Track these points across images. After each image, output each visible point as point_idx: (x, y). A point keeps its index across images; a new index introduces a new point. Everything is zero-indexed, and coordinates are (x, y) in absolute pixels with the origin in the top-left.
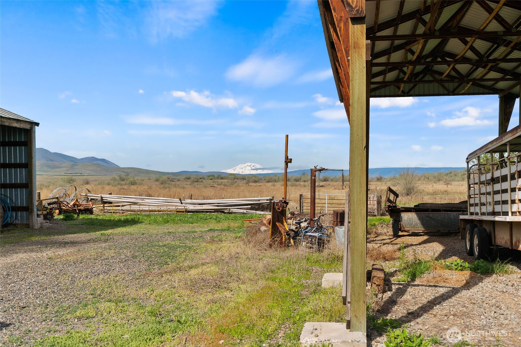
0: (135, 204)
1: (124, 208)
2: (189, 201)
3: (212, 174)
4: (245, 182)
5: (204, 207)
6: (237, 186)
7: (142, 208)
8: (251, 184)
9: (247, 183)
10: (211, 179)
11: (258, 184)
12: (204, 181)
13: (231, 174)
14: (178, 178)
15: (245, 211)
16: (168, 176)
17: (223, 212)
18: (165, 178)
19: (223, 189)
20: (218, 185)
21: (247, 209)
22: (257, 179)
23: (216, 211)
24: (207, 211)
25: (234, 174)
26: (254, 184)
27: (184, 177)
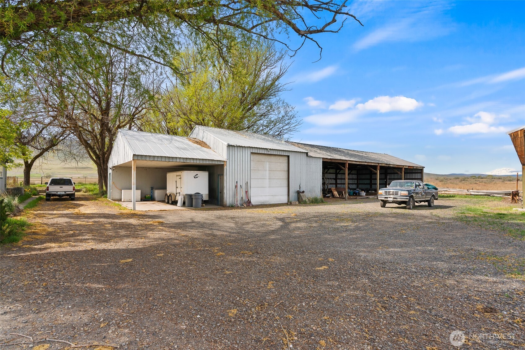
0: (446, 191)
1: (442, 192)
2: (472, 191)
3: (474, 175)
4: (501, 180)
5: (480, 193)
6: (494, 184)
7: (450, 193)
8: (506, 182)
9: (502, 182)
10: (474, 179)
11: (512, 182)
12: (468, 180)
13: (489, 176)
14: (449, 178)
15: (502, 196)
16: (444, 177)
17: (490, 196)
18: (442, 178)
19: (485, 186)
20: (480, 182)
21: (503, 195)
22: (511, 179)
23: (485, 195)
24: (481, 195)
25: (491, 176)
26: (509, 182)
27: (454, 177)
